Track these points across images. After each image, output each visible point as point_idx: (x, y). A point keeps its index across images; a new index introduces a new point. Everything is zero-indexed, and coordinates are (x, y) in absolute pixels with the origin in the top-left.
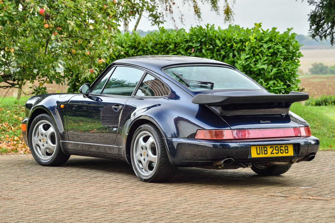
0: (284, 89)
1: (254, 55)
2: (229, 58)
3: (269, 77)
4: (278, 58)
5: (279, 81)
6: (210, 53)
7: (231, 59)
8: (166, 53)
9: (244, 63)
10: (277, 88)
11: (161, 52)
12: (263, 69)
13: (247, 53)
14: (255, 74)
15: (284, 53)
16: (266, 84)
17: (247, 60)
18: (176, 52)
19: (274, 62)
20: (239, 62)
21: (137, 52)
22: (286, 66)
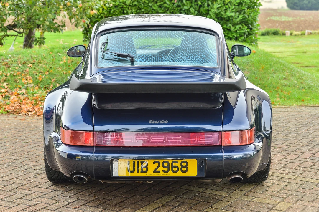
0: (248, 32)
1: (224, 5)
2: (204, 7)
3: (236, 22)
4: (243, 7)
5: (244, 26)
6: (189, 3)
7: (206, 8)
8: (155, 3)
9: (216, 11)
10: (242, 31)
11: (151, 2)
12: (231, 16)
13: (219, 3)
14: (225, 20)
15: (248, 3)
16: (234, 28)
17: (219, 8)
18: (163, 2)
19: (240, 10)
20: (213, 10)
21: (133, 2)
22: (249, 13)
